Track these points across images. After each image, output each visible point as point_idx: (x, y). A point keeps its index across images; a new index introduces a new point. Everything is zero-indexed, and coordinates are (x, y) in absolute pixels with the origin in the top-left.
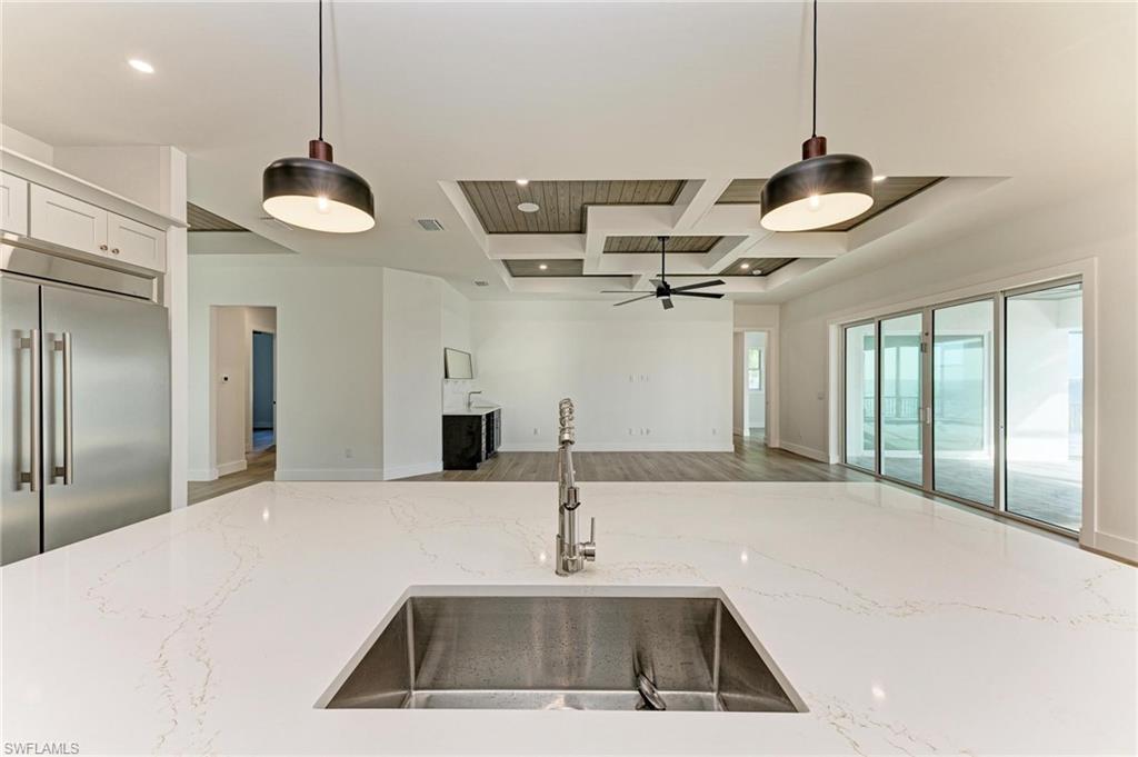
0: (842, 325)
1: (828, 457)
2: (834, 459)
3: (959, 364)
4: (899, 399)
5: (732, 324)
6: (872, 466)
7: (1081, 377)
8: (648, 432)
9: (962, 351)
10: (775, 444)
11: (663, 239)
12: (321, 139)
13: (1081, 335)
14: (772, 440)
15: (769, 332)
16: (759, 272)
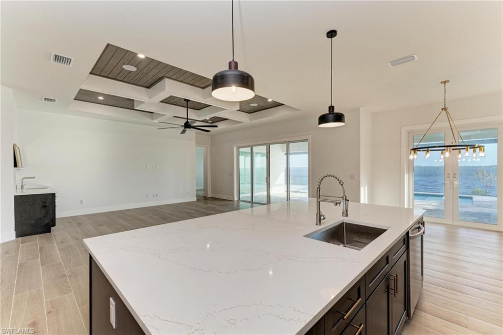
0: (238, 147)
1: (234, 198)
2: (236, 199)
3: (260, 162)
4: (245, 175)
5: (195, 142)
6: (250, 200)
7: (307, 166)
8: (157, 195)
9: (260, 157)
10: (210, 195)
11: (187, 100)
12: (233, 60)
13: (307, 155)
14: (209, 195)
15: (207, 148)
16: (211, 122)
